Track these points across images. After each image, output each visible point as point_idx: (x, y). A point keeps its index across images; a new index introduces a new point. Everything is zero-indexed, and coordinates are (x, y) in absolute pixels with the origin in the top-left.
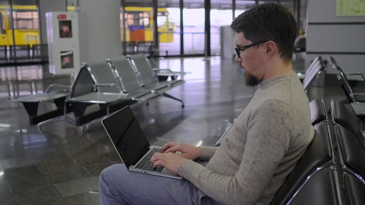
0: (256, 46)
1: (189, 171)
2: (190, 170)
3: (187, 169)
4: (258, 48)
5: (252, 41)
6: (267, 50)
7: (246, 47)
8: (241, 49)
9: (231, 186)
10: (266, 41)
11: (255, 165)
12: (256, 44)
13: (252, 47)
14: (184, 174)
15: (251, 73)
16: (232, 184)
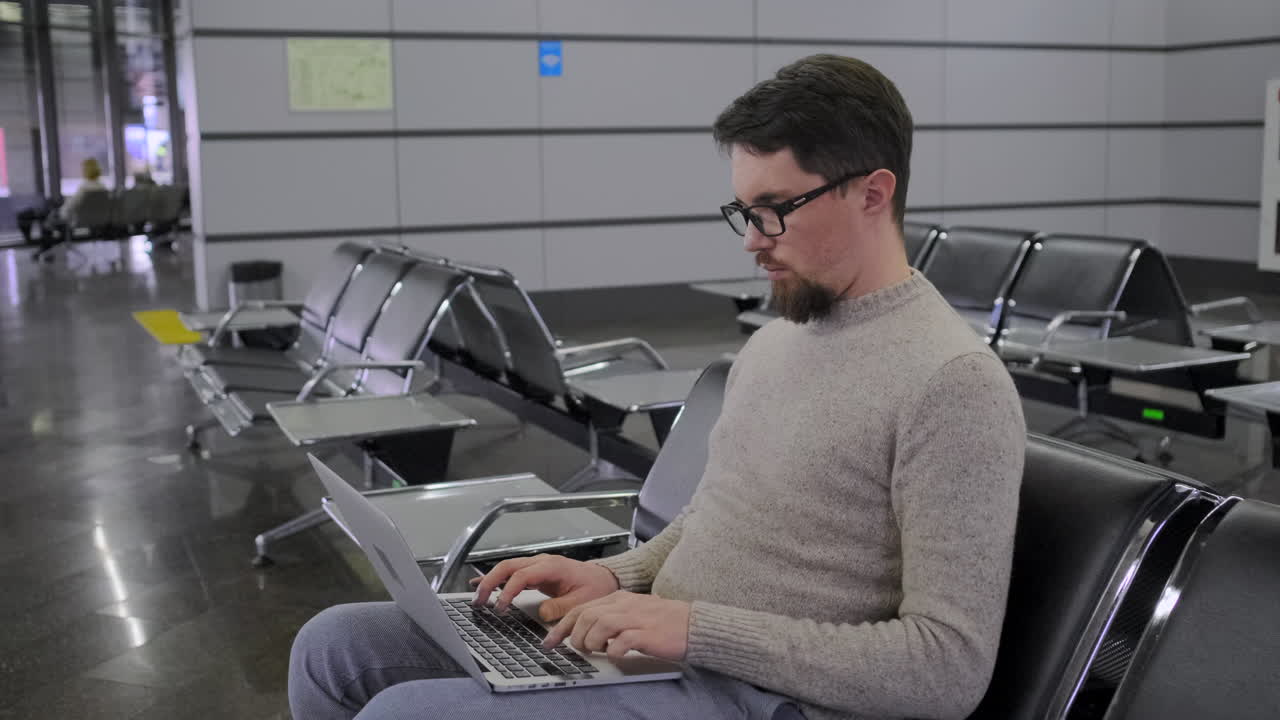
0: (838, 189)
1: (735, 638)
2: (735, 634)
3: (722, 635)
4: (843, 195)
5: (825, 176)
6: (868, 198)
7: (811, 196)
8: (796, 203)
9: (933, 643)
10: (869, 173)
11: (983, 559)
12: (836, 183)
13: (826, 196)
14: (710, 654)
15: (812, 280)
16: (930, 637)
